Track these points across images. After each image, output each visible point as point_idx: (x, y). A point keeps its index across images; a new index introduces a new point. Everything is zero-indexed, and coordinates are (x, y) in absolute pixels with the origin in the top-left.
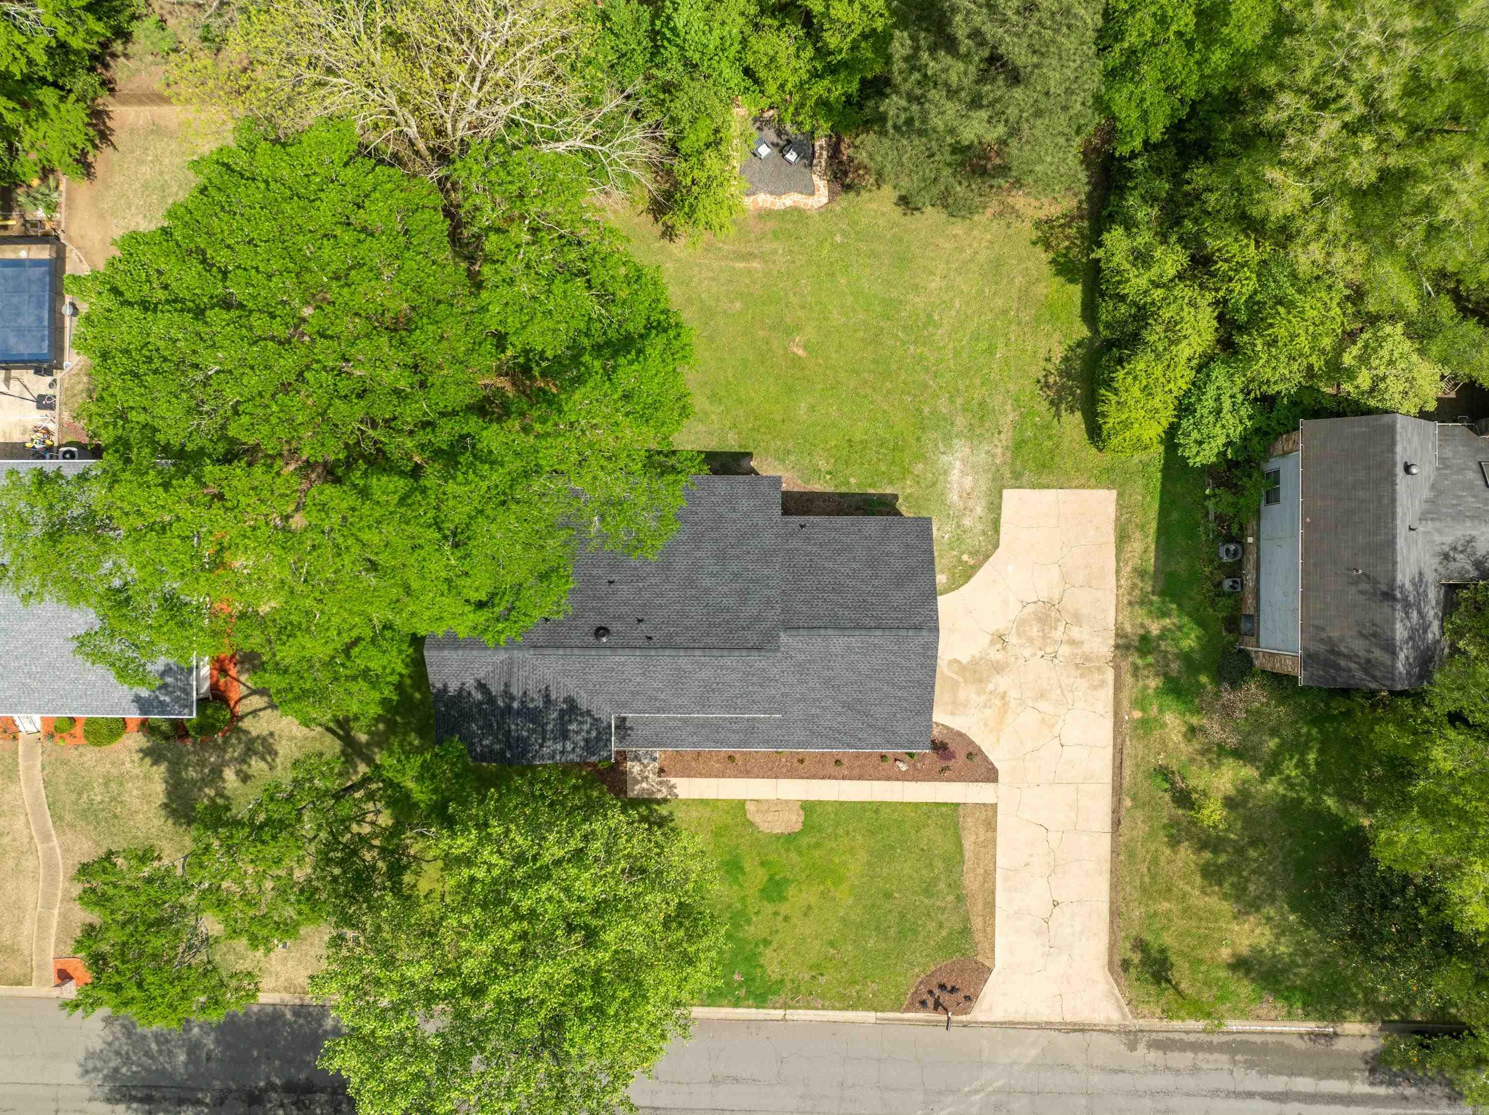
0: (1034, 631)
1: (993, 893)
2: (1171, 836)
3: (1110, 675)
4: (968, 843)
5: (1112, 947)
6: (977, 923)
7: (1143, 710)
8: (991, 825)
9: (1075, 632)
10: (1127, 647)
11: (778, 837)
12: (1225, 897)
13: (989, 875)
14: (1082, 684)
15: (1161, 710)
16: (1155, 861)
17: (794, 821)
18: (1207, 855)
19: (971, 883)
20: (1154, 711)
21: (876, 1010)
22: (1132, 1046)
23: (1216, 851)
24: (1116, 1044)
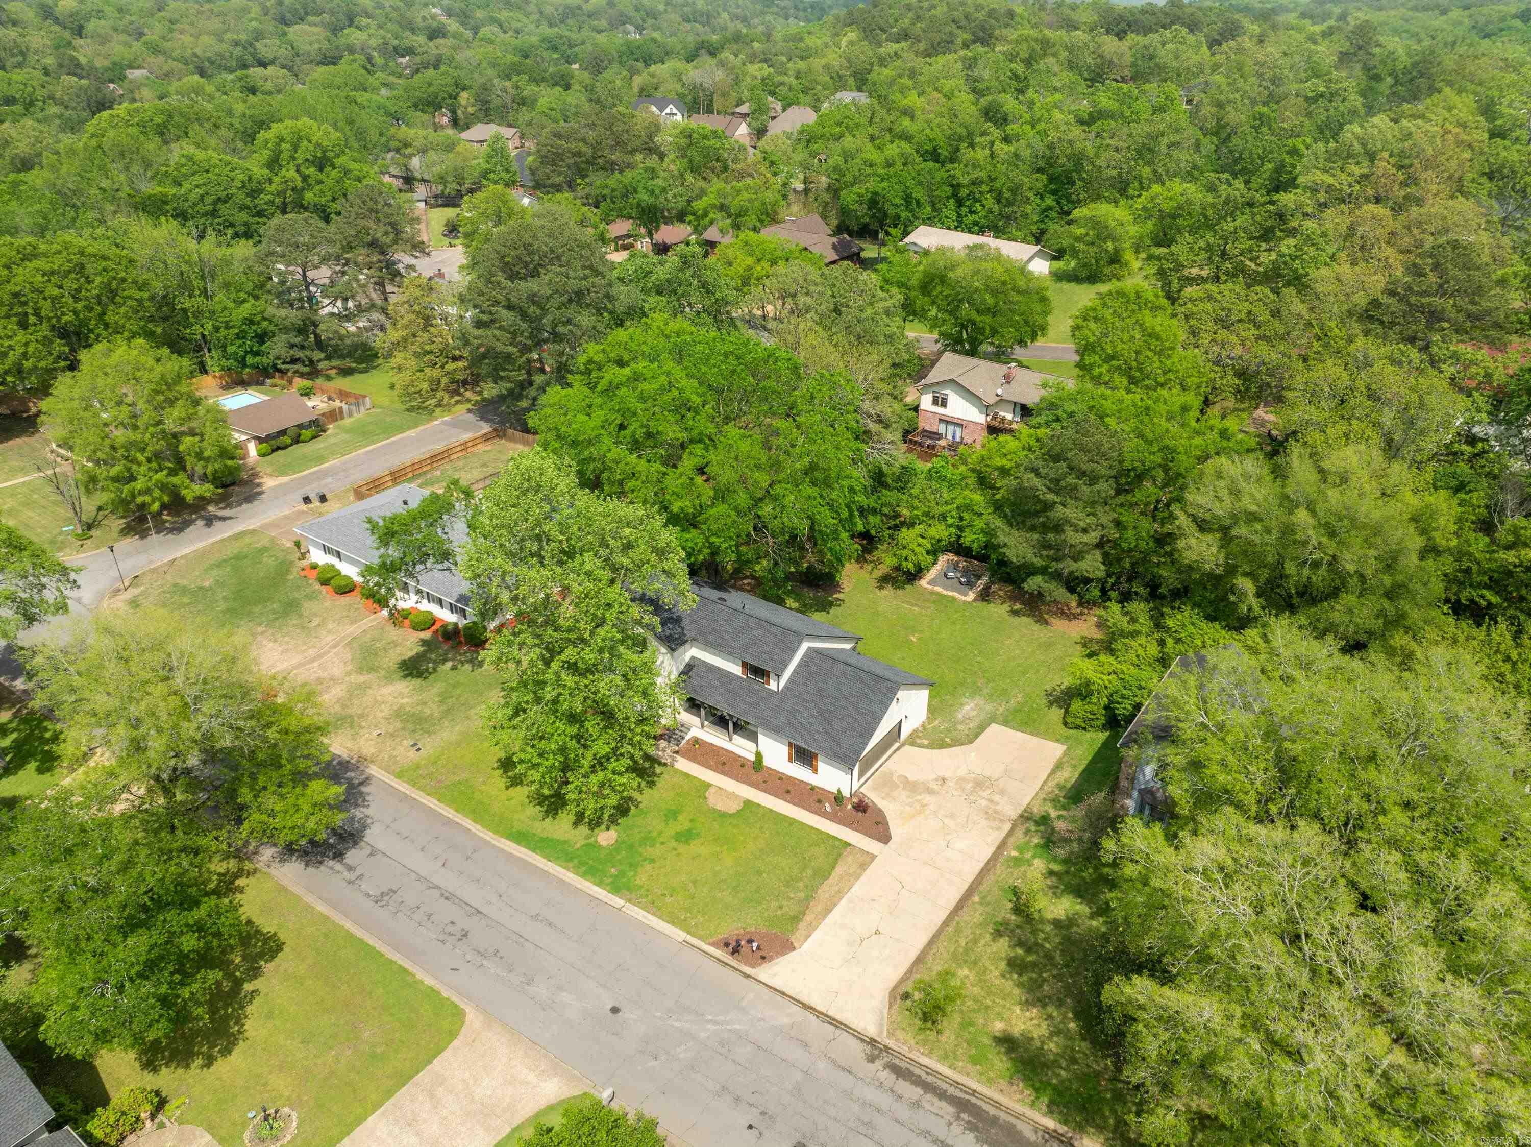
0: (969, 786)
1: (835, 905)
2: (998, 931)
3: (1007, 827)
4: (839, 870)
5: (903, 980)
6: (809, 917)
7: (1021, 853)
8: (863, 866)
9: (996, 798)
10: (1028, 819)
11: (715, 810)
12: (1020, 985)
13: (840, 894)
14: (984, 823)
15: (1034, 857)
16: (975, 942)
17: (733, 807)
18: (1020, 951)
19: (824, 892)
20: (1029, 855)
21: (689, 933)
22: (871, 1059)
23: (1029, 950)
24: (858, 1049)
